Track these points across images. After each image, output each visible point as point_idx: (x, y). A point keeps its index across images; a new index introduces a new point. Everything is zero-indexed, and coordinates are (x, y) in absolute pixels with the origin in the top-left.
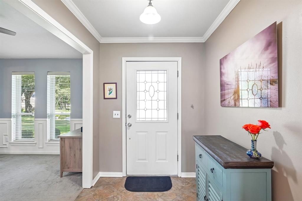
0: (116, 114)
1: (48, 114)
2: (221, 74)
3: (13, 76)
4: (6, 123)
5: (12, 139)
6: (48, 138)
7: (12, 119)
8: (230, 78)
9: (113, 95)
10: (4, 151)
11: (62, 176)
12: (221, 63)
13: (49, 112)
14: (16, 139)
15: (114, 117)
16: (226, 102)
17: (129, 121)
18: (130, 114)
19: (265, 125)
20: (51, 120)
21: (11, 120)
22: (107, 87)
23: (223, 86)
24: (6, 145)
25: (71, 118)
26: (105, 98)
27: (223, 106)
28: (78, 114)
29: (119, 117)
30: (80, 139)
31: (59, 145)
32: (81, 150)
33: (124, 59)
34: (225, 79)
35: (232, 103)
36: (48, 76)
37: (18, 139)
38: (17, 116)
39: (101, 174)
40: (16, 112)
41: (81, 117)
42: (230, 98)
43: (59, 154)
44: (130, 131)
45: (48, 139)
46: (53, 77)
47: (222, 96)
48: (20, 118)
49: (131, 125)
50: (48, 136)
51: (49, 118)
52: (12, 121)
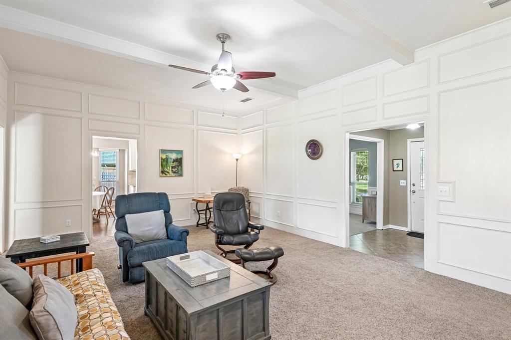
0: (402, 183)
1: (351, 182)
9: (400, 168)
11: (363, 222)
15: (401, 184)
17: (413, 188)
18: (415, 183)
22: (396, 162)
25: (369, 186)
26: (393, 171)
28: (373, 183)
29: (405, 185)
30: (375, 198)
31: (362, 207)
32: (376, 206)
33: (409, 141)
39: (391, 226)
41: (376, 186)
43: (362, 214)
44: (414, 196)
46: (355, 153)
49: (415, 192)
51: (352, 186)
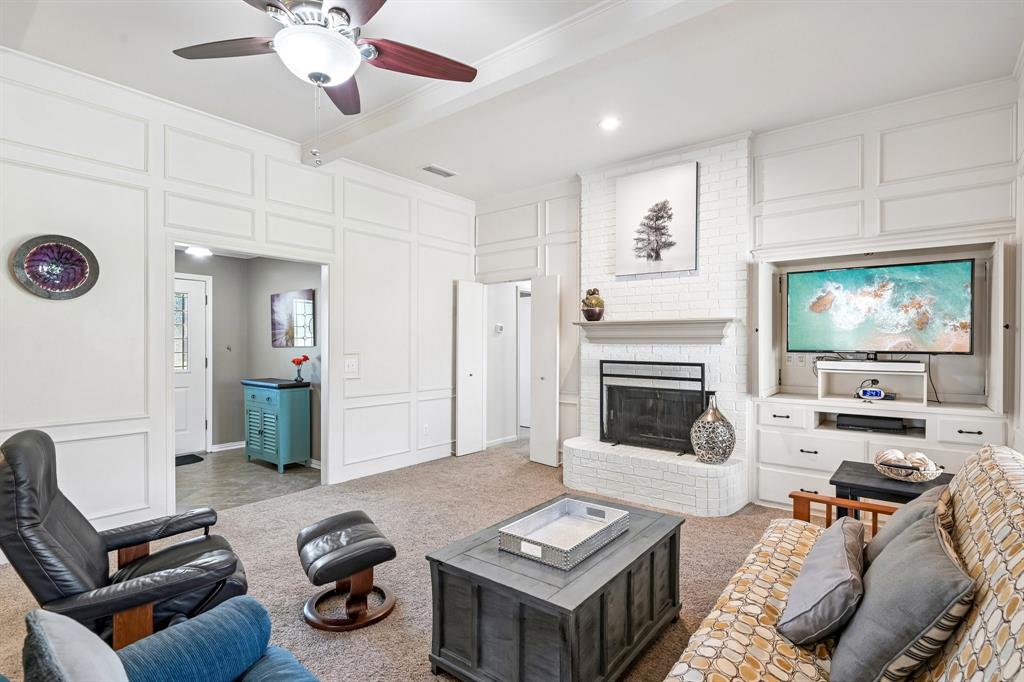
2: (273, 312)
8: (282, 317)
12: (273, 300)
16: (277, 343)
19: (306, 358)
23: (274, 324)
27: (274, 346)
34: (276, 317)
35: (284, 343)
42: (282, 339)
47: (274, 335)
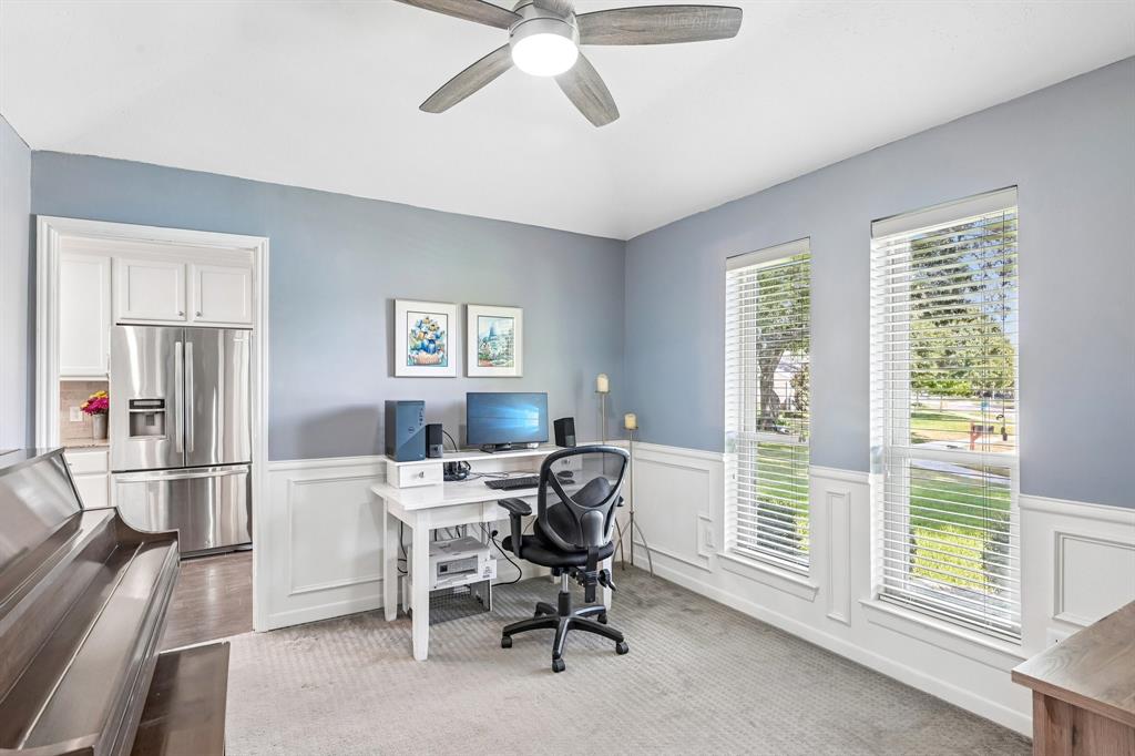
1: (875, 448)
3: (729, 275)
4: (707, 471)
5: (726, 539)
6: (876, 579)
7: (726, 457)
10: (700, 582)
13: (876, 439)
14: (739, 545)
20: (886, 480)
21: (721, 461)
24: (707, 558)
36: (874, 245)
37: (745, 546)
38: (740, 445)
40: (740, 429)
45: (873, 586)
46: (897, 243)
48: (752, 454)
50: (873, 567)
51: (878, 472)
52: (726, 466)
